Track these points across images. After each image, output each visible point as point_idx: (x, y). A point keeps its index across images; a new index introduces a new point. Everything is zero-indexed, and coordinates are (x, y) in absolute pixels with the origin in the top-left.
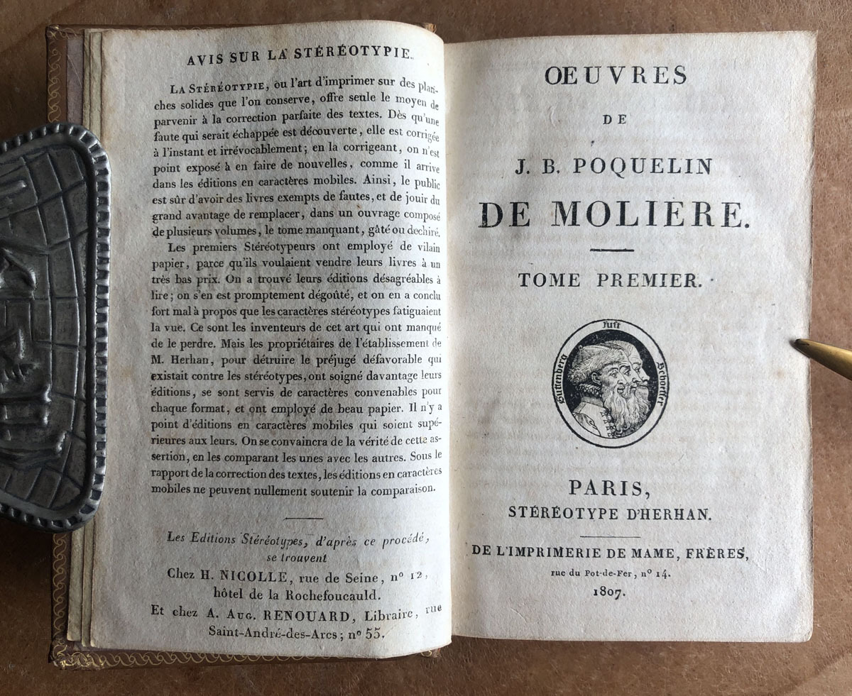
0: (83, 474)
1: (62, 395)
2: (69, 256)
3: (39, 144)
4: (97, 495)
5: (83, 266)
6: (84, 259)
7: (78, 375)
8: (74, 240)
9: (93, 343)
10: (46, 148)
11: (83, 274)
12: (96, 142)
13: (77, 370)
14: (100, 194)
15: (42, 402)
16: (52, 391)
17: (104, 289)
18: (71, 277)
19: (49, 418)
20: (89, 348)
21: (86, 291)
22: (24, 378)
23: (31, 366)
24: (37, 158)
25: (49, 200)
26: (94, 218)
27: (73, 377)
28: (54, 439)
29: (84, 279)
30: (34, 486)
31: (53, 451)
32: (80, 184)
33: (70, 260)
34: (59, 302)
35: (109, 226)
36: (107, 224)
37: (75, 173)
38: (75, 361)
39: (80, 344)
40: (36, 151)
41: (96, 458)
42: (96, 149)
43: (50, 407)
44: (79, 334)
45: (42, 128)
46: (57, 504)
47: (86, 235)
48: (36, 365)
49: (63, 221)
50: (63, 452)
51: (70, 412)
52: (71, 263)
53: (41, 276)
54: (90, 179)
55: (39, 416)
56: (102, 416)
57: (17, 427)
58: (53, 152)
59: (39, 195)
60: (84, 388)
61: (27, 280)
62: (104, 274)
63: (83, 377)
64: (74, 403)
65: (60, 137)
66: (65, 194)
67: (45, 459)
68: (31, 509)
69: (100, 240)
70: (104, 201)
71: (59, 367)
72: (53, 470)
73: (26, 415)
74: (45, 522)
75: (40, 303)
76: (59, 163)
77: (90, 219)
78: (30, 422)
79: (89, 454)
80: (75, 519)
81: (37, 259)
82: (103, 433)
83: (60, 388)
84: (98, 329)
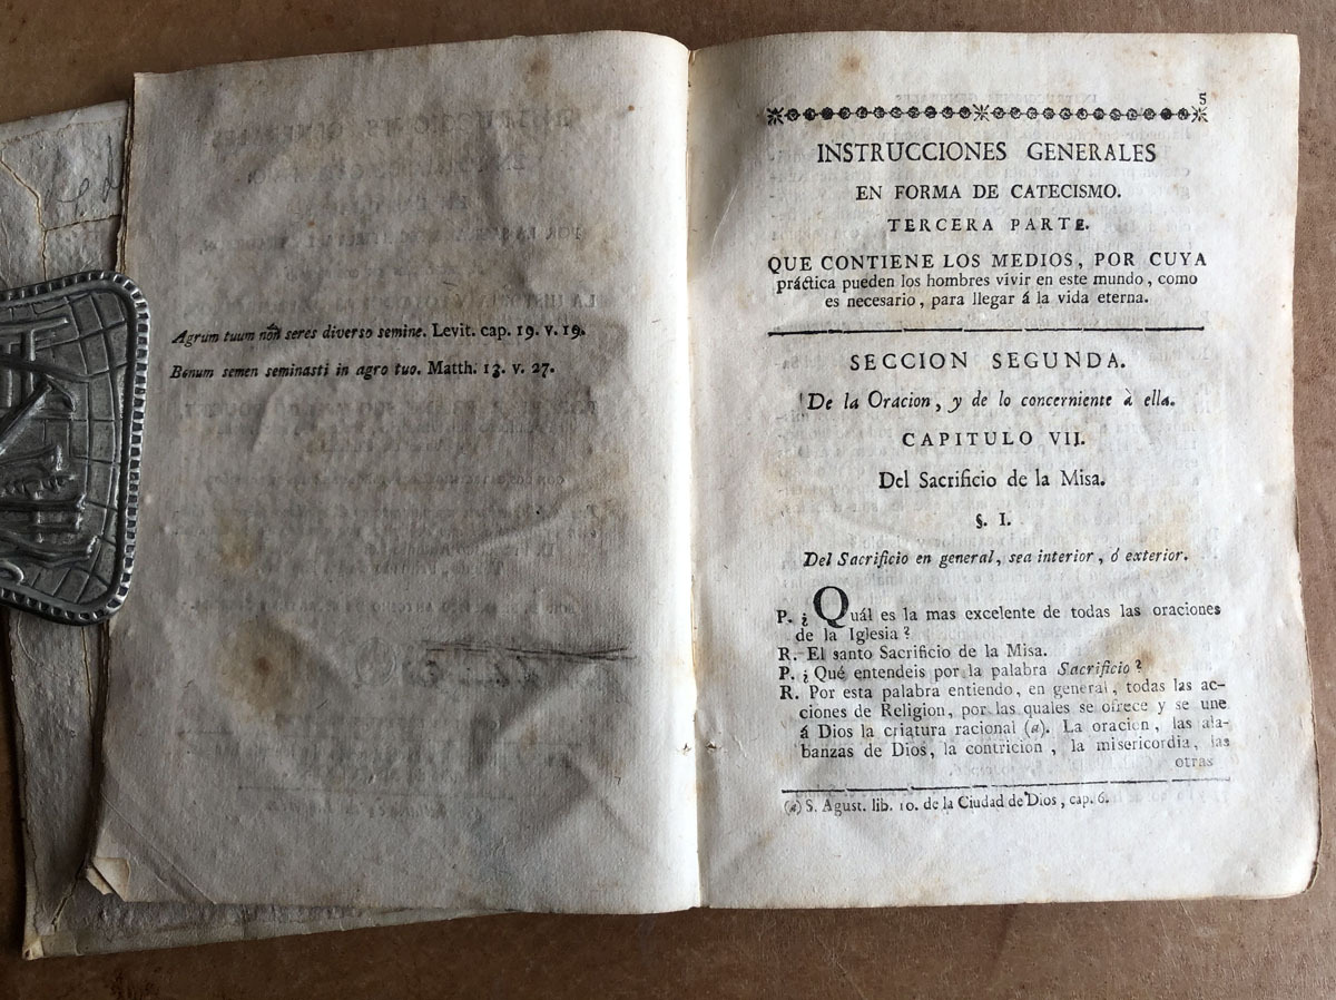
1: (95, 503)
2: (107, 384)
3: (83, 286)
4: (124, 591)
5: (121, 394)
7: (112, 487)
8: (113, 372)
9: (126, 461)
10: (89, 292)
11: (121, 401)
12: (136, 291)
14: (141, 335)
15: (77, 510)
16: (87, 500)
17: (140, 415)
18: (110, 403)
19: (81, 523)
20: (123, 465)
22: (59, 487)
23: (66, 478)
24: (79, 299)
25: (88, 336)
26: (133, 354)
27: (106, 489)
28: (86, 542)
29: (121, 406)
30: (63, 583)
31: (84, 553)
32: (121, 324)
34: (97, 424)
35: (146, 362)
37: (117, 315)
40: (80, 292)
42: (137, 296)
43: (82, 515)
45: (87, 274)
46: (83, 600)
47: (125, 368)
48: (72, 477)
49: (103, 355)
50: (92, 554)
51: (102, 519)
53: (82, 400)
54: (131, 321)
55: (72, 521)
56: (132, 523)
57: (50, 530)
58: (96, 295)
59: (79, 330)
61: (68, 404)
62: (140, 403)
63: (117, 490)
64: (106, 511)
65: (105, 283)
66: (106, 331)
67: (74, 559)
68: (60, 605)
70: (144, 341)
71: (93, 480)
72: (81, 569)
73: (60, 520)
74: (72, 615)
75: (78, 424)
76: (102, 306)
77: (130, 354)
78: (64, 526)
79: (119, 556)
80: (101, 613)
81: (77, 385)
82: (133, 537)
83: (93, 497)
84: (133, 449)
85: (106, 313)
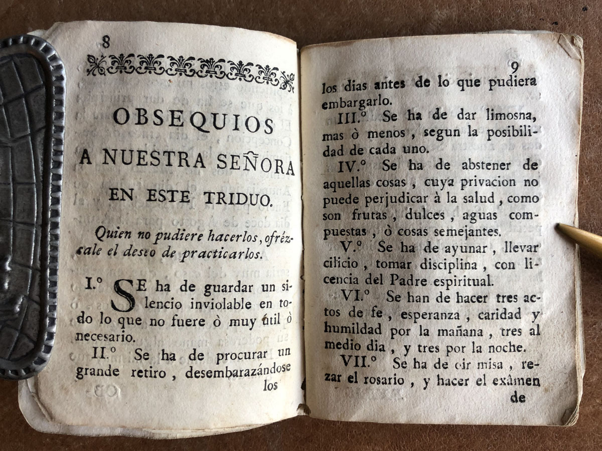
0: (37, 332)
6: (42, 151)
13: (34, 244)
21: (43, 178)
33: (29, 152)
36: (62, 123)
38: (32, 237)
39: (36, 223)
41: (48, 319)
44: (36, 215)
52: (31, 154)
60: (40, 260)
69: (55, 135)
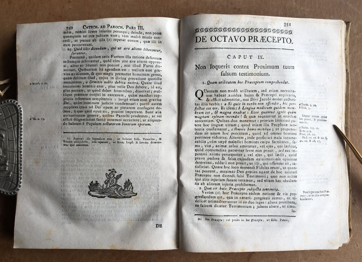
1: (11, 163)
2: (12, 131)
3: (5, 104)
4: (20, 186)
5: (16, 133)
7: (15, 159)
8: (14, 127)
9: (18, 151)
10: (7, 106)
11: (16, 135)
12: (19, 104)
14: (20, 116)
15: (6, 165)
16: (9, 162)
17: (21, 138)
18: (13, 136)
19: (8, 169)
20: (18, 152)
22: (2, 159)
23: (3, 157)
24: (4, 108)
25: (7, 118)
26: (19, 122)
28: (9, 174)
29: (16, 136)
30: (5, 184)
31: (9, 177)
32: (15, 114)
34: (11, 141)
35: (22, 124)
37: (14, 111)
40: (4, 106)
42: (19, 106)
43: (8, 166)
45: (5, 101)
46: (10, 189)
47: (17, 126)
48: (5, 156)
49: (11, 123)
50: (11, 177)
51: (13, 167)
53: (6, 135)
54: (18, 113)
55: (5, 168)
56: (21, 168)
58: (8, 106)
59: (5, 116)
61: (2, 137)
62: (21, 135)
63: (16, 159)
64: (14, 165)
65: (10, 103)
66: (11, 116)
68: (4, 190)
70: (21, 118)
71: (10, 157)
72: (9, 181)
73: (2, 168)
74: (7, 193)
75: (5, 142)
76: (10, 109)
77: (18, 122)
78: (3, 170)
79: (18, 177)
80: (14, 192)
81: (5, 132)
82: (21, 172)
83: (10, 162)
84: (20, 148)
85: (11, 111)
